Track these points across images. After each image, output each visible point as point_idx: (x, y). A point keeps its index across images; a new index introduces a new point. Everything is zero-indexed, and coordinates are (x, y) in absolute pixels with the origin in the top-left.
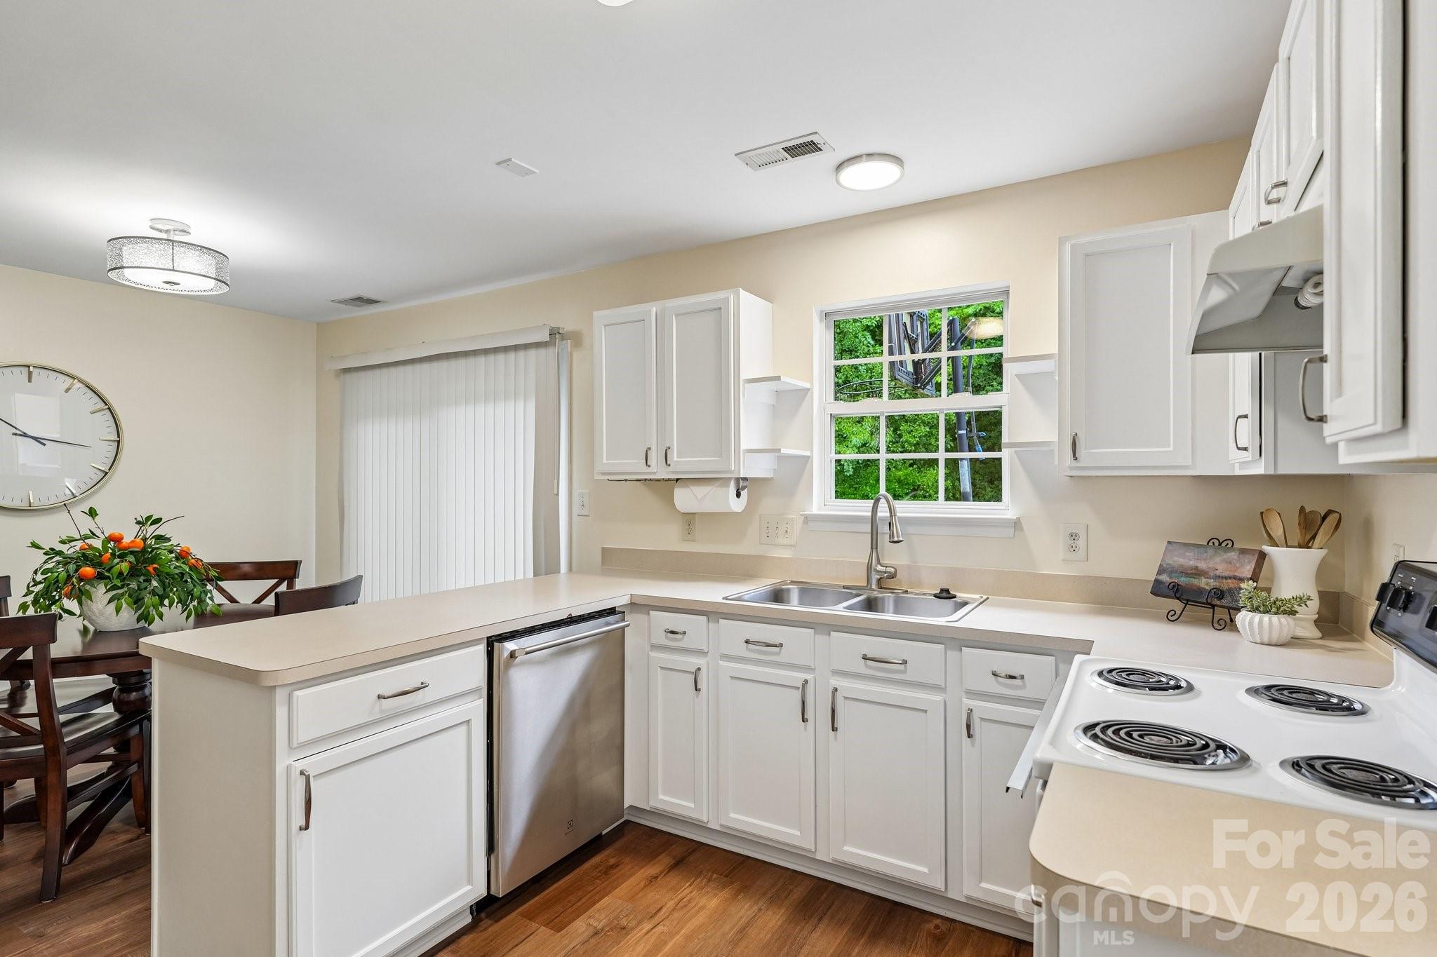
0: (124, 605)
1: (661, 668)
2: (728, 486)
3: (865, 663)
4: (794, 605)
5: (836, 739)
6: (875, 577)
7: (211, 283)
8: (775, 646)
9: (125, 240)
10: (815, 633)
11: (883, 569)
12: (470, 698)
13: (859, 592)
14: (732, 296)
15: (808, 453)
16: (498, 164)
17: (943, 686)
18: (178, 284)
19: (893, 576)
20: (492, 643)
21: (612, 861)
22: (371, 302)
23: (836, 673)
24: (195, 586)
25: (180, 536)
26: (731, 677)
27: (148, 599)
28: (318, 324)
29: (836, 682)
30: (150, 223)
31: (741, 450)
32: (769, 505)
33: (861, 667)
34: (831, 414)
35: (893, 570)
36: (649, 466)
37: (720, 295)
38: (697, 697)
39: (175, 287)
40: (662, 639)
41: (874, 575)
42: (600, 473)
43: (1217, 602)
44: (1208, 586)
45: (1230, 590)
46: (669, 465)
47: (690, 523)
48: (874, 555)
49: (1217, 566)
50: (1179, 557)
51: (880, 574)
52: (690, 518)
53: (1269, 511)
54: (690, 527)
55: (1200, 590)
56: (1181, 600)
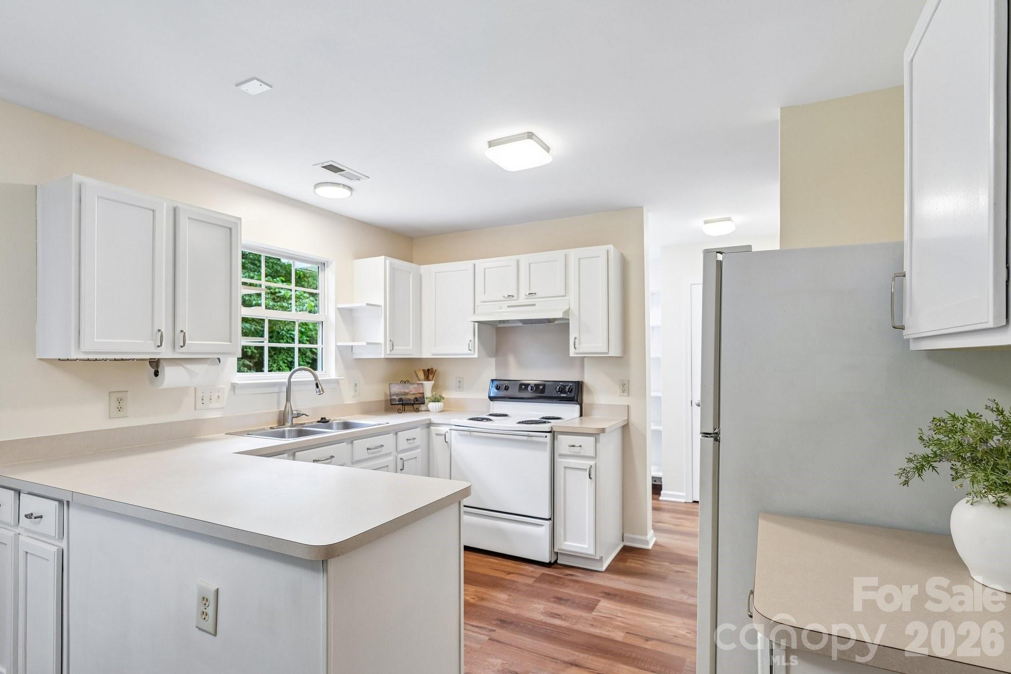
36: (158, 347)
41: (290, 417)
42: (85, 353)
43: (416, 402)
44: (412, 397)
45: (420, 398)
46: (182, 347)
47: (120, 401)
48: (288, 405)
49: (411, 390)
50: (397, 389)
51: (294, 416)
52: (120, 395)
53: (419, 370)
54: (119, 404)
55: (410, 400)
56: (402, 404)
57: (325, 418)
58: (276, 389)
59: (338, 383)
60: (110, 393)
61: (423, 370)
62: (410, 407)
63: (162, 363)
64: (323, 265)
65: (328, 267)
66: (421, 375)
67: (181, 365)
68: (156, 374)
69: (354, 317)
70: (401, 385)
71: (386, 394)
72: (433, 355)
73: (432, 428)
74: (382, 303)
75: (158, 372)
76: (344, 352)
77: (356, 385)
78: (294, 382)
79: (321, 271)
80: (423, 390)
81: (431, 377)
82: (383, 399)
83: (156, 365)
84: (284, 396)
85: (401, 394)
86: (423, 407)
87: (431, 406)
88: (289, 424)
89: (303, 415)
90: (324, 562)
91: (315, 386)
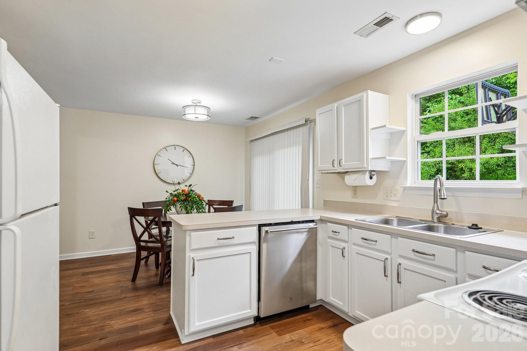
0: (183, 209)
1: (331, 246)
2: (365, 174)
3: (414, 254)
4: (395, 226)
5: (400, 287)
6: (436, 217)
7: (206, 117)
8: (373, 241)
9: (187, 106)
10: (391, 237)
11: (440, 212)
12: (252, 244)
13: (426, 223)
14: (365, 94)
15: (405, 159)
16: (270, 61)
17: (455, 270)
18: (198, 118)
19: (446, 216)
20: (260, 226)
21: (309, 318)
22: (256, 118)
23: (401, 256)
24: (200, 205)
25: (198, 190)
26: (357, 253)
27: (189, 208)
28: (246, 127)
29: (400, 261)
30: (192, 101)
31: (369, 158)
32: (387, 183)
33: (412, 255)
34: (418, 141)
35: (445, 213)
36: (334, 167)
37: (360, 94)
38: (344, 259)
39: (198, 119)
40: (331, 235)
46: (341, 166)
48: (435, 206)
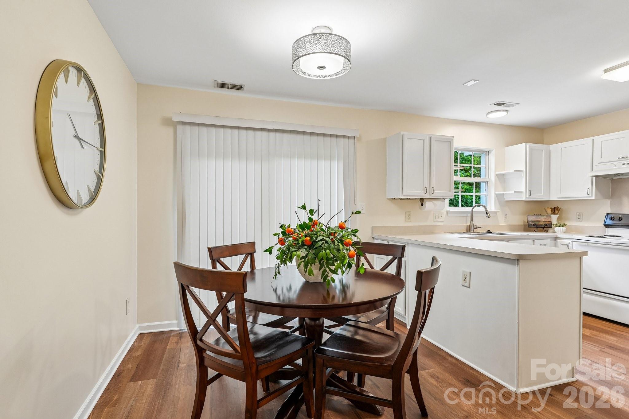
36: (425, 193)
41: (473, 228)
42: (405, 196)
43: (546, 227)
44: (543, 224)
45: (548, 224)
46: (433, 193)
47: (409, 215)
48: (472, 222)
49: (543, 219)
50: (532, 218)
51: (474, 228)
52: (409, 213)
53: (548, 208)
54: (409, 217)
55: (541, 225)
56: (536, 227)
57: (490, 231)
58: (466, 215)
59: (496, 213)
60: (406, 212)
61: (551, 208)
62: (541, 229)
63: (425, 200)
64: (487, 152)
65: (490, 153)
66: (549, 211)
67: (431, 201)
68: (422, 205)
69: (505, 178)
70: (535, 216)
71: (524, 222)
72: (558, 198)
73: (558, 240)
74: (524, 169)
75: (423, 204)
76: (500, 198)
77: (506, 215)
78: (474, 211)
79: (487, 155)
80: (551, 219)
81: (556, 212)
82: (522, 224)
83: (422, 201)
84: (469, 218)
85: (535, 222)
86: (550, 230)
87: (557, 229)
88: (472, 232)
89: (479, 227)
90: (518, 260)
91: (486, 214)
